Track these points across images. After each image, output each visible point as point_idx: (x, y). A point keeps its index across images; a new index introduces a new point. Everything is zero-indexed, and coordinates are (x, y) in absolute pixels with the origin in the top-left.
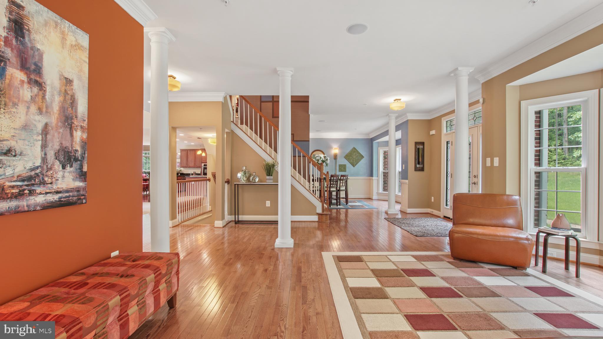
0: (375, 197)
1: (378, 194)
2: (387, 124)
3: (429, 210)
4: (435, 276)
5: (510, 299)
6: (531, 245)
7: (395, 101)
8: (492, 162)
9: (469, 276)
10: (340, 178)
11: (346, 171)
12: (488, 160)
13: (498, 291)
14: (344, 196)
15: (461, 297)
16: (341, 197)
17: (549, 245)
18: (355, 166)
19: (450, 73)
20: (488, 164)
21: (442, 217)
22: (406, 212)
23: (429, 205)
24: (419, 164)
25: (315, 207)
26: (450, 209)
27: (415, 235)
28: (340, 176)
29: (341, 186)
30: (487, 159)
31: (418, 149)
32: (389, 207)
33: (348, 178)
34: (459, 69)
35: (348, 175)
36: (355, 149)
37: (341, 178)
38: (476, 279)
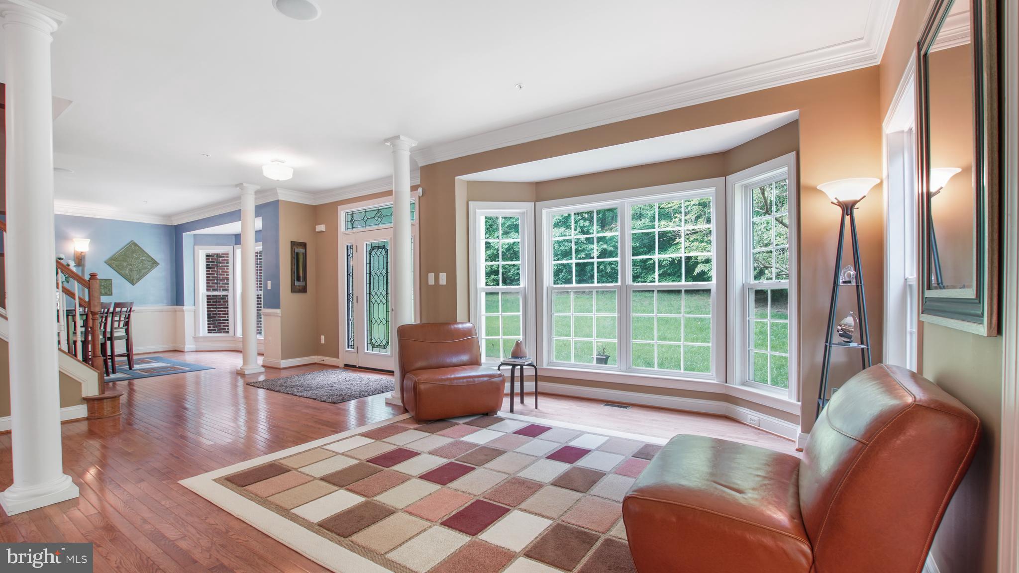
0: (189, 346)
1: (196, 339)
2: (238, 198)
3: (316, 359)
4: (419, 454)
5: (516, 450)
6: (503, 382)
7: (273, 161)
8: (437, 279)
9: (455, 440)
10: (111, 310)
11: (111, 294)
12: (431, 276)
13: (499, 446)
14: (123, 350)
15: (473, 469)
16: (116, 353)
17: (525, 379)
18: (136, 283)
19: (386, 140)
20: (431, 281)
21: (342, 365)
22: (278, 367)
23: (317, 349)
24: (298, 280)
25: (78, 385)
26: (356, 352)
27: (330, 403)
28: (113, 305)
29: (116, 329)
30: (429, 274)
31: (297, 254)
32: (245, 362)
33: (132, 310)
34: (401, 138)
35: (132, 304)
36: (136, 245)
37: (114, 309)
38: (465, 440)
